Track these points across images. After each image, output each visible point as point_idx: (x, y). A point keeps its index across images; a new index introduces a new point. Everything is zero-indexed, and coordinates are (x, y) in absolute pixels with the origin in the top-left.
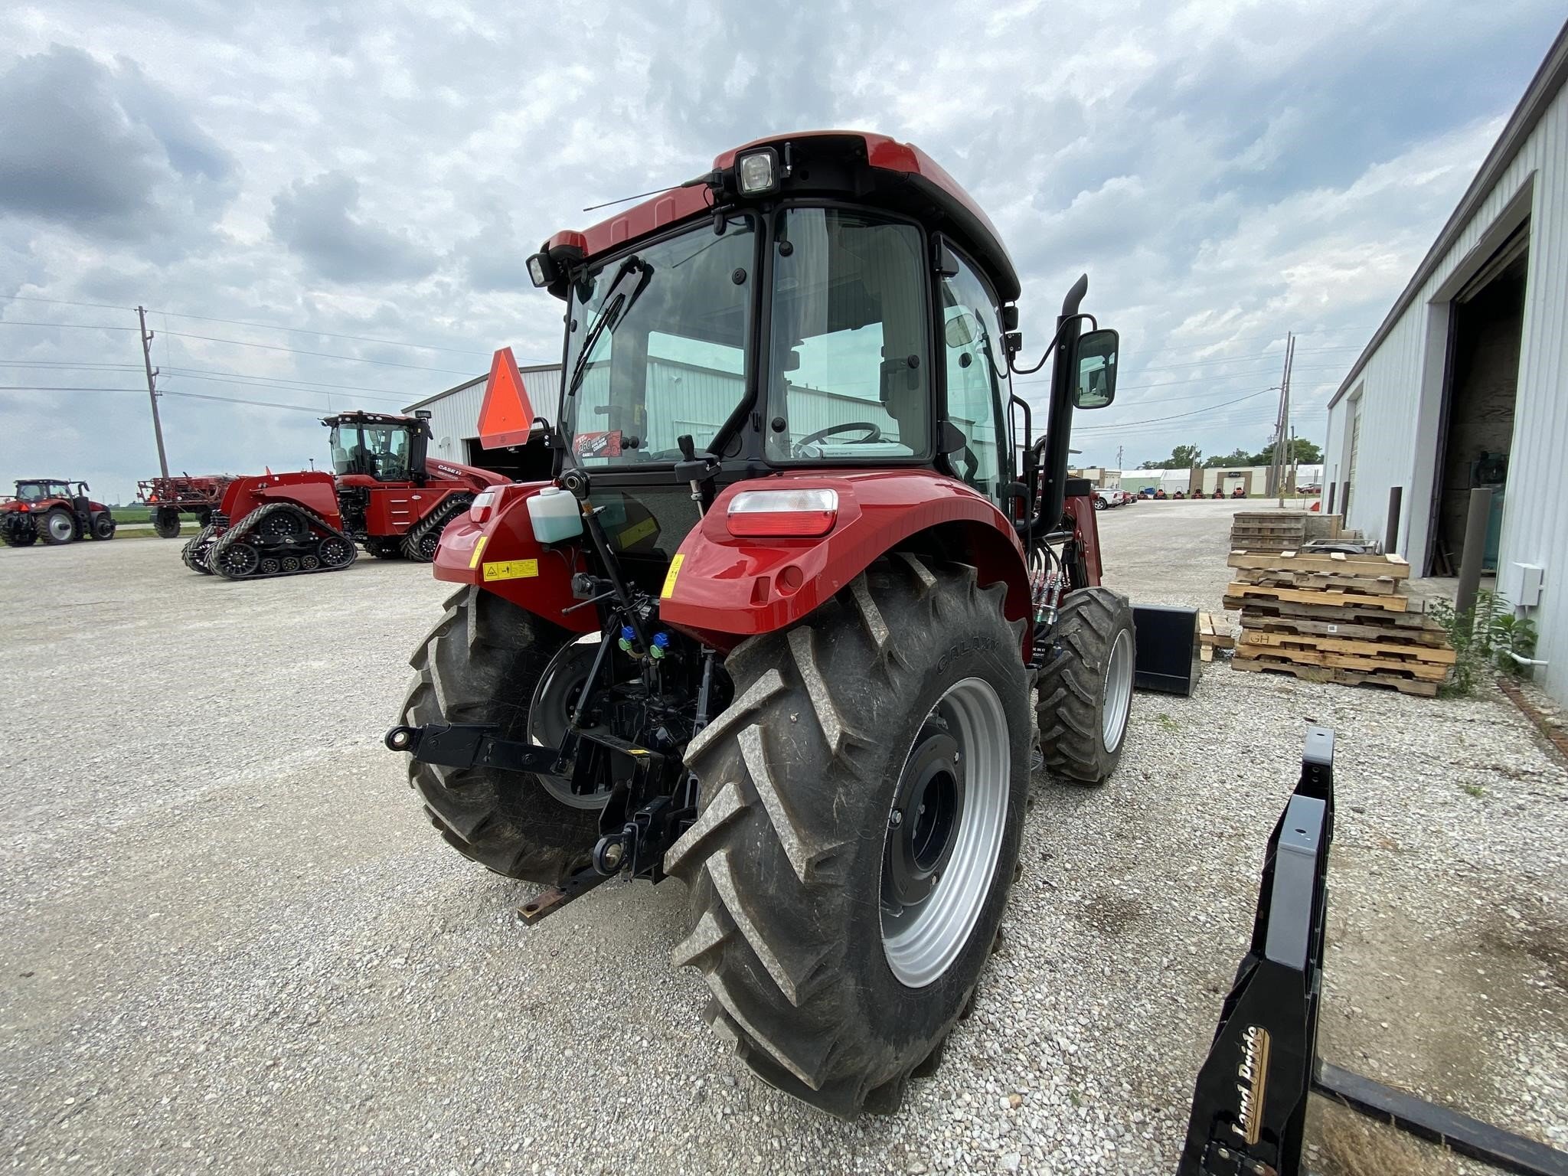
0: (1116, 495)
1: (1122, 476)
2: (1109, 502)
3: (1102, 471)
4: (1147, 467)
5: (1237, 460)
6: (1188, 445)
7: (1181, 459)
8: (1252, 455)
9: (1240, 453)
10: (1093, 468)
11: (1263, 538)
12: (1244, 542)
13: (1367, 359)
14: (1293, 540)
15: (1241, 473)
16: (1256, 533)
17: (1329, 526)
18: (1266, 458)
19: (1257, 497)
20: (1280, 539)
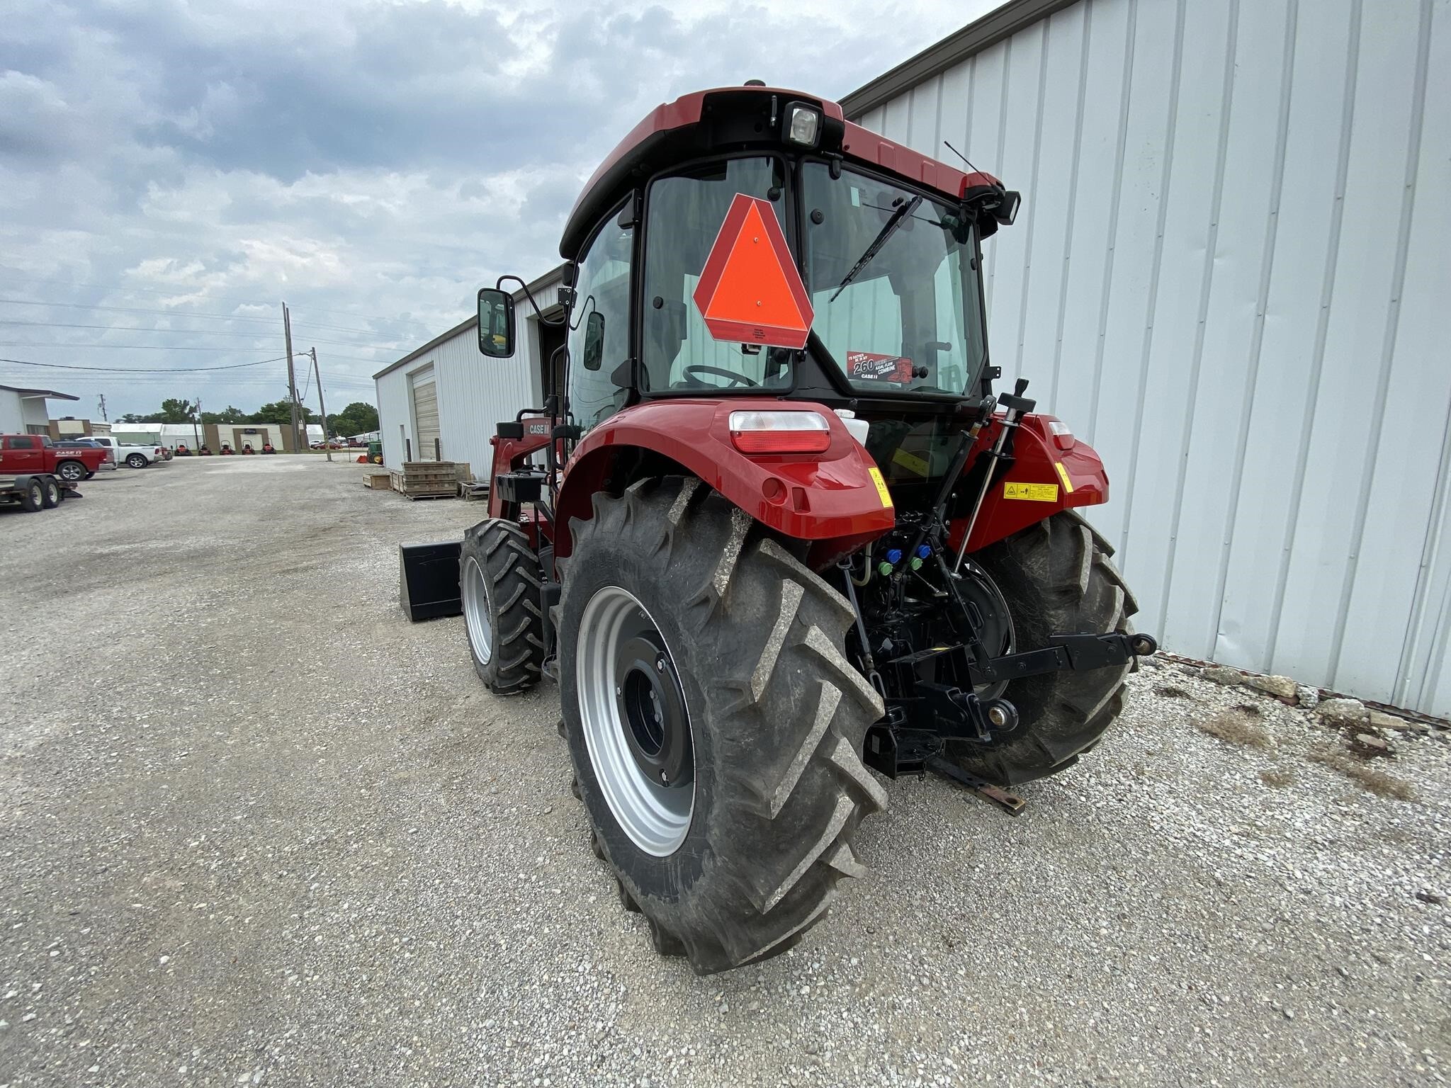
2: (150, 458)
3: (85, 422)
5: (231, 417)
6: (180, 398)
7: (175, 413)
8: (252, 413)
9: (233, 411)
11: (430, 483)
12: (416, 487)
13: (438, 345)
14: (452, 482)
15: (254, 429)
16: (424, 479)
17: (464, 472)
18: (272, 414)
19: (281, 452)
20: (442, 482)
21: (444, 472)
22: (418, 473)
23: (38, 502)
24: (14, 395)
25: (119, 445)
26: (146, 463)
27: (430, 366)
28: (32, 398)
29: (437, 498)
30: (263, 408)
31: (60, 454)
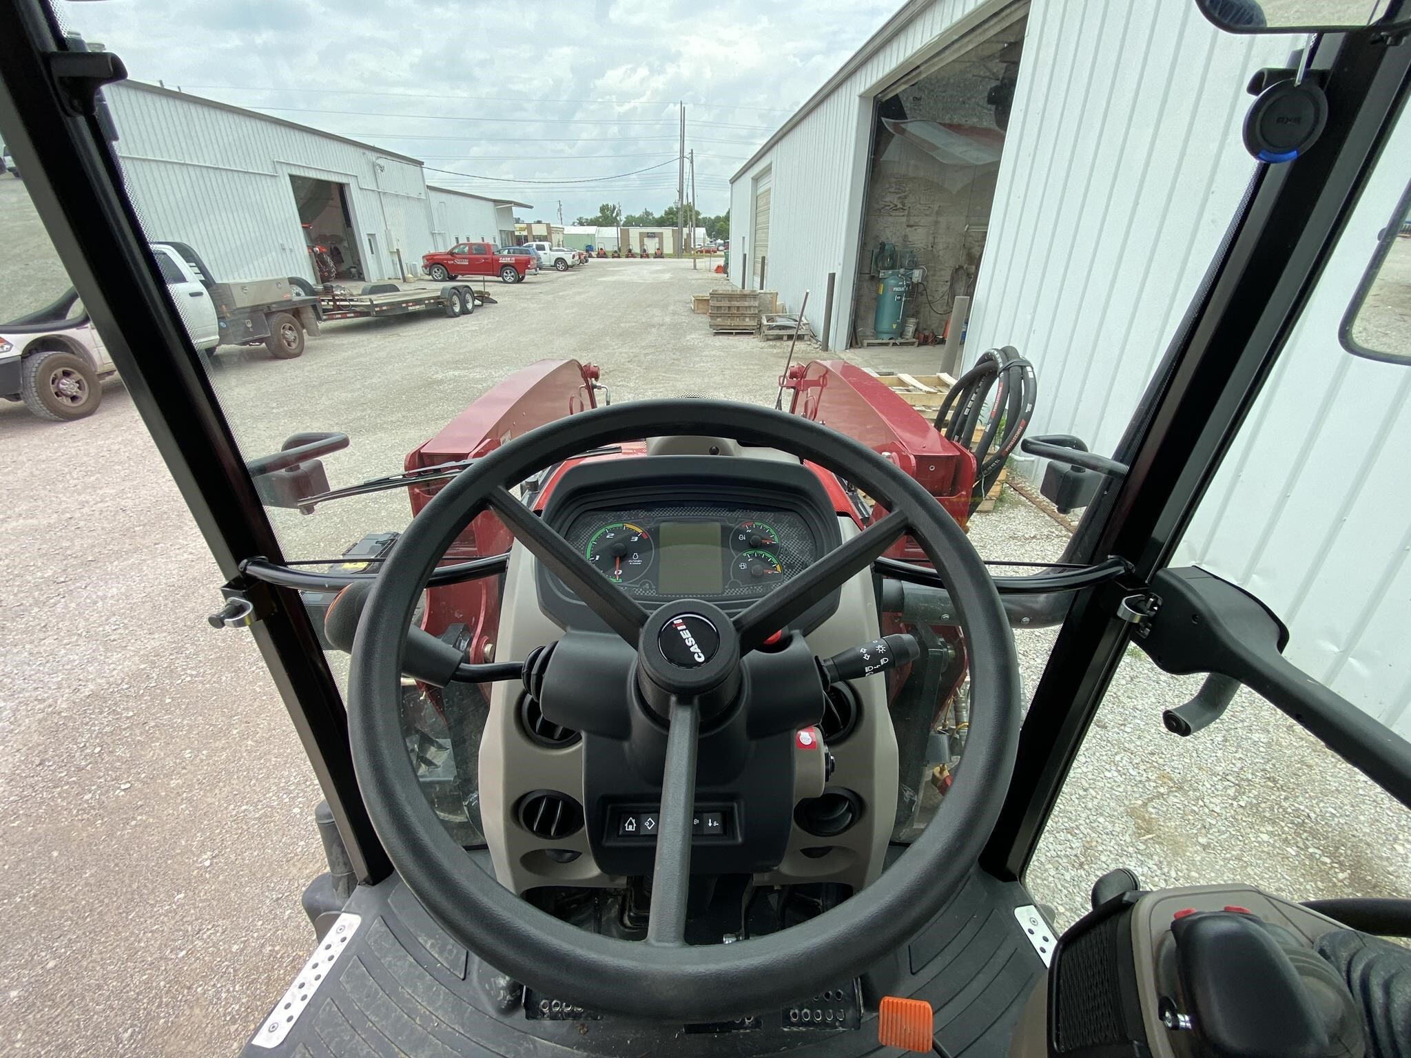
0: (574, 257)
1: (565, 232)
2: (569, 263)
3: (548, 225)
4: (581, 224)
5: (645, 220)
7: (607, 218)
8: (657, 215)
9: (647, 214)
10: (539, 222)
11: (732, 316)
12: (719, 320)
13: (777, 142)
14: (753, 317)
15: (654, 233)
16: (727, 312)
17: (771, 302)
18: (669, 220)
19: (669, 256)
20: (743, 316)
21: (746, 304)
22: (721, 304)
23: (457, 309)
24: (491, 204)
25: (551, 249)
26: (567, 268)
27: (768, 170)
28: (503, 207)
29: (737, 333)
30: (666, 212)
31: (502, 261)
